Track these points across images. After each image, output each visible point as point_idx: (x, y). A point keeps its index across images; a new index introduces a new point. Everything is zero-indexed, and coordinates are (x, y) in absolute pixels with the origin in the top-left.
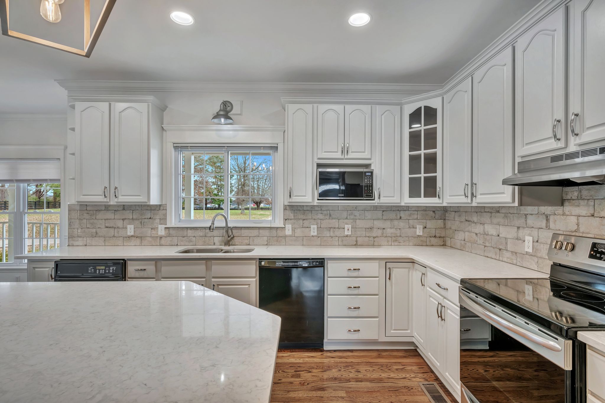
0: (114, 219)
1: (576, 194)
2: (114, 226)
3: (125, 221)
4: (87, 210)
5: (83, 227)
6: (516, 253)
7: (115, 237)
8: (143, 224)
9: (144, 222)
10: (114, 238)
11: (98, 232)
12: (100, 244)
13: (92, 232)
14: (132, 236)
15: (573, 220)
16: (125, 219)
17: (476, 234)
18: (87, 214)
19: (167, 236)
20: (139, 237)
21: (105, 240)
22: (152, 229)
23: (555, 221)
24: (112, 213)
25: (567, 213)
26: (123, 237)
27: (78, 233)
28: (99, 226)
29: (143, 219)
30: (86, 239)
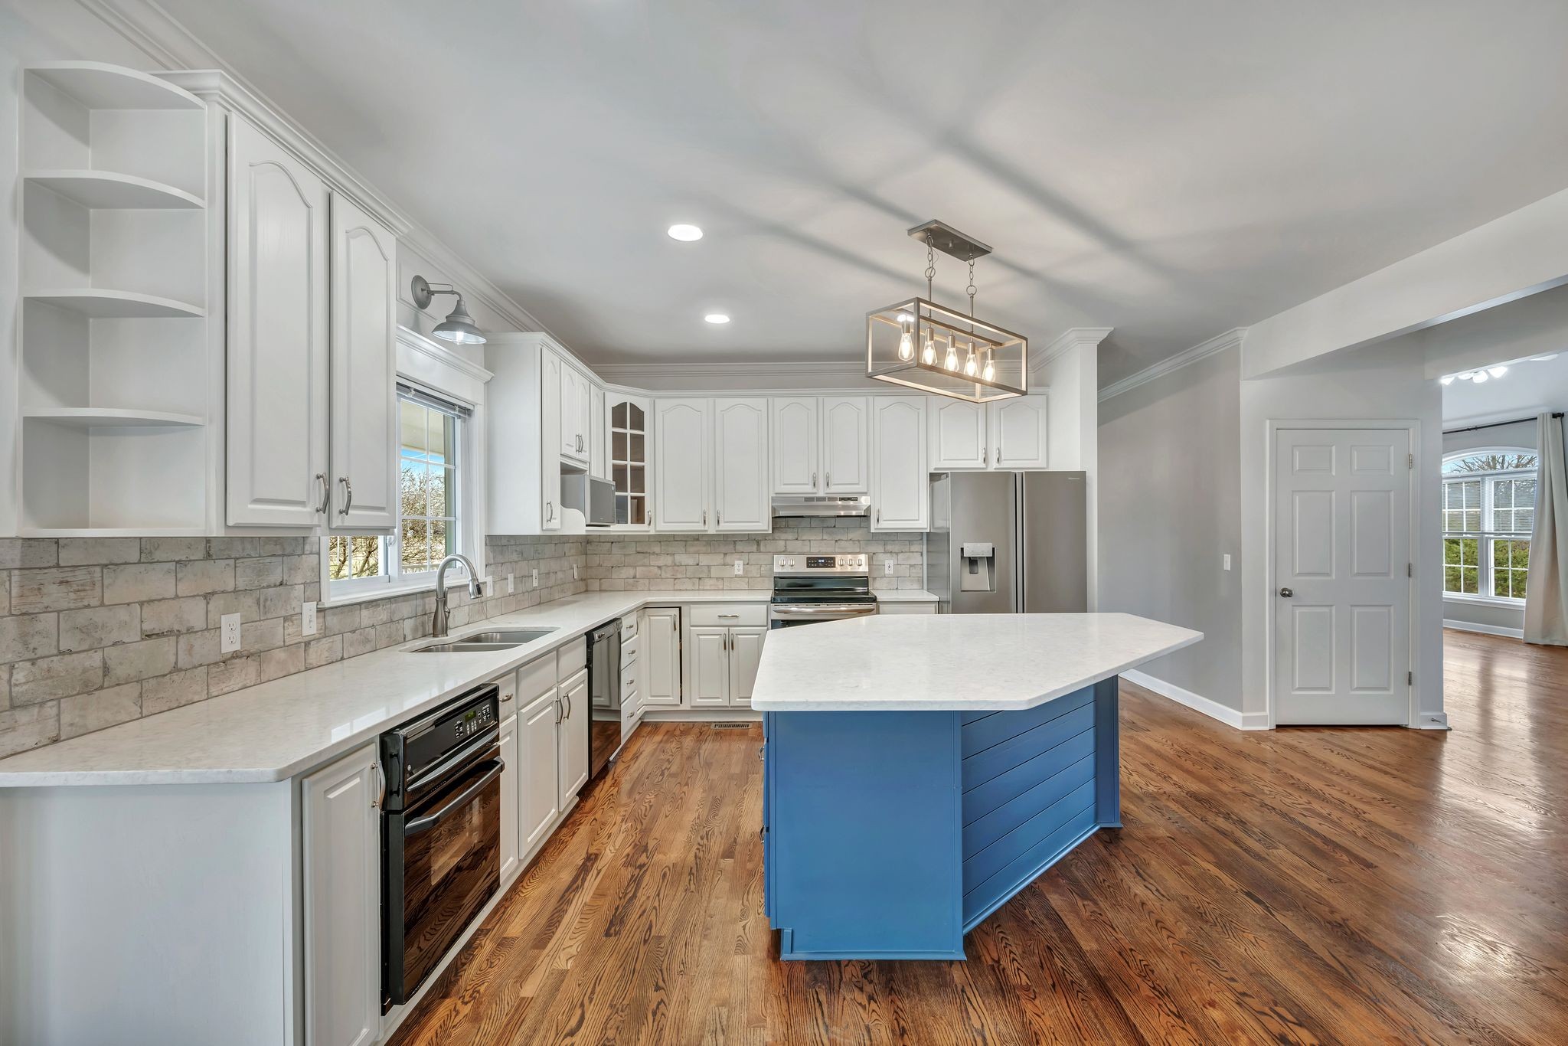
0: (177, 597)
1: (784, 523)
2: (176, 627)
3: (216, 603)
4: (58, 566)
5: (39, 653)
6: (723, 579)
7: (181, 670)
8: (264, 606)
9: (266, 600)
10: (175, 677)
11: (110, 663)
12: (124, 717)
13: (85, 671)
14: (236, 655)
15: (782, 543)
16: (213, 593)
17: (659, 567)
18: (63, 587)
19: (321, 636)
20: (252, 654)
21: (141, 693)
22: (286, 619)
23: (765, 546)
24: (169, 571)
25: (776, 538)
26: (208, 665)
27: (15, 690)
28: (115, 636)
29: (263, 587)
30: (54, 711)
